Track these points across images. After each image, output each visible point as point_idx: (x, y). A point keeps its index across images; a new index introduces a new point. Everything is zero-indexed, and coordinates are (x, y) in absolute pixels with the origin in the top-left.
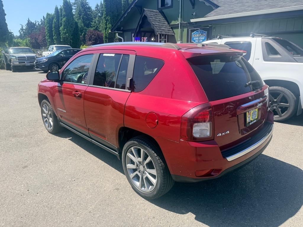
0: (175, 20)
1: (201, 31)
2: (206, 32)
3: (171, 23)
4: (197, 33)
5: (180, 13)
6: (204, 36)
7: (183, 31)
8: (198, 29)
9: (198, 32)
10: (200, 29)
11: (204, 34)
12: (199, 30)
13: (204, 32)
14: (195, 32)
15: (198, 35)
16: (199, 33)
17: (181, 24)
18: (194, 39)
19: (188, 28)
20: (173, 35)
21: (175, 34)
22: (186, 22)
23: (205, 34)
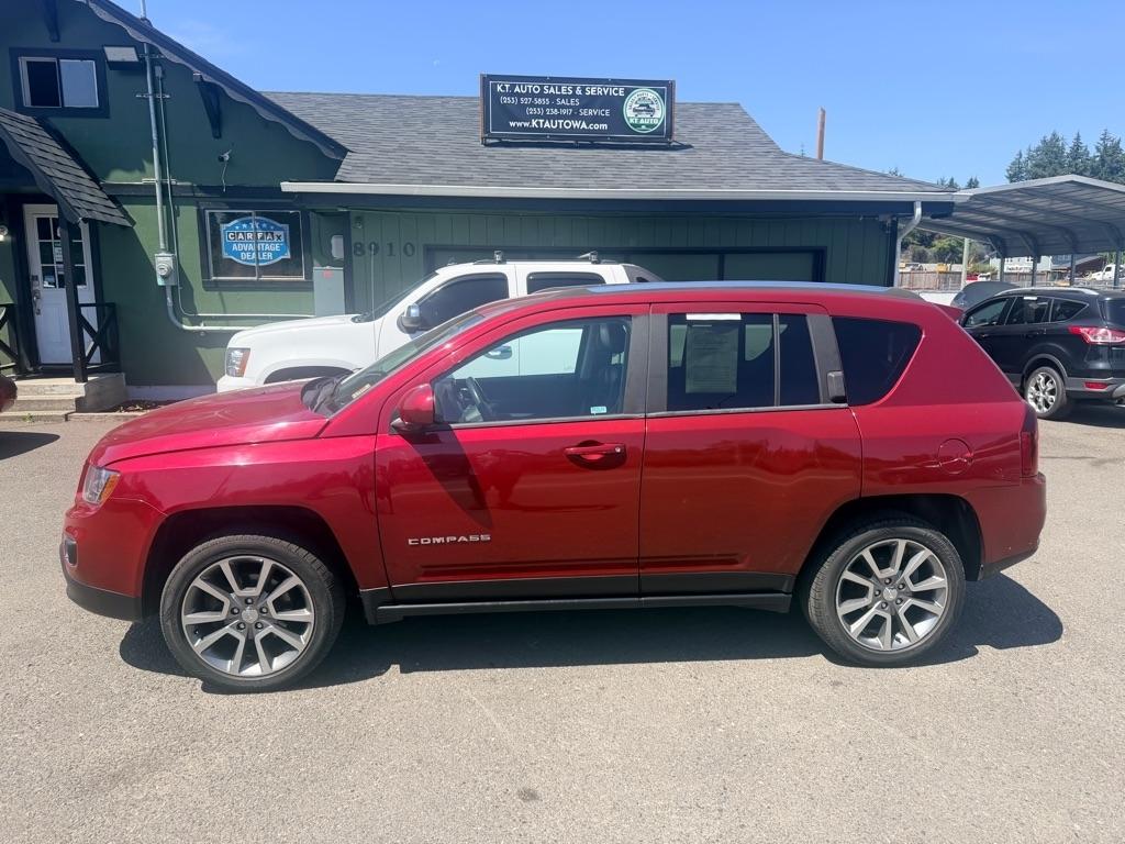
0: (128, 169)
1: (261, 222)
2: (286, 226)
3: (106, 175)
4: (245, 226)
5: (155, 144)
6: (279, 238)
7: (177, 214)
8: (250, 214)
9: (248, 222)
10: (257, 214)
11: (276, 233)
12: (252, 218)
13: (275, 226)
14: (236, 221)
15: (250, 236)
16: (255, 229)
17: (164, 187)
18: (235, 247)
19: (197, 204)
20: (124, 227)
21: (134, 223)
22: (189, 184)
23: (281, 233)
